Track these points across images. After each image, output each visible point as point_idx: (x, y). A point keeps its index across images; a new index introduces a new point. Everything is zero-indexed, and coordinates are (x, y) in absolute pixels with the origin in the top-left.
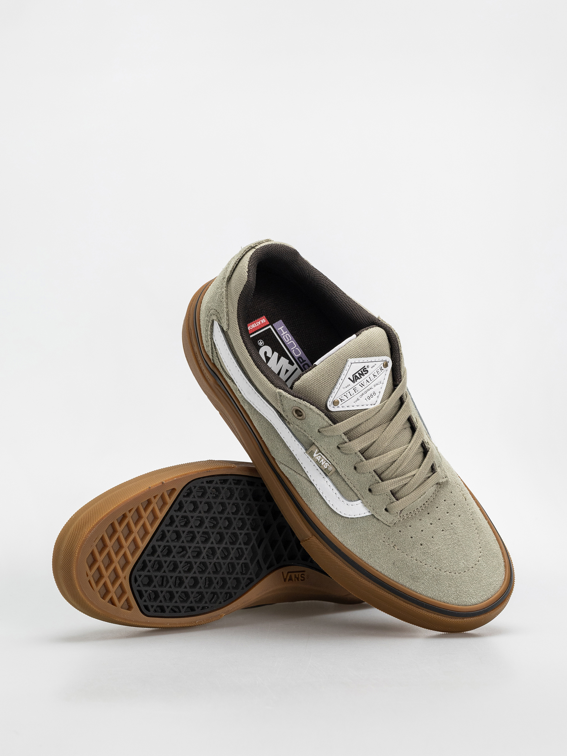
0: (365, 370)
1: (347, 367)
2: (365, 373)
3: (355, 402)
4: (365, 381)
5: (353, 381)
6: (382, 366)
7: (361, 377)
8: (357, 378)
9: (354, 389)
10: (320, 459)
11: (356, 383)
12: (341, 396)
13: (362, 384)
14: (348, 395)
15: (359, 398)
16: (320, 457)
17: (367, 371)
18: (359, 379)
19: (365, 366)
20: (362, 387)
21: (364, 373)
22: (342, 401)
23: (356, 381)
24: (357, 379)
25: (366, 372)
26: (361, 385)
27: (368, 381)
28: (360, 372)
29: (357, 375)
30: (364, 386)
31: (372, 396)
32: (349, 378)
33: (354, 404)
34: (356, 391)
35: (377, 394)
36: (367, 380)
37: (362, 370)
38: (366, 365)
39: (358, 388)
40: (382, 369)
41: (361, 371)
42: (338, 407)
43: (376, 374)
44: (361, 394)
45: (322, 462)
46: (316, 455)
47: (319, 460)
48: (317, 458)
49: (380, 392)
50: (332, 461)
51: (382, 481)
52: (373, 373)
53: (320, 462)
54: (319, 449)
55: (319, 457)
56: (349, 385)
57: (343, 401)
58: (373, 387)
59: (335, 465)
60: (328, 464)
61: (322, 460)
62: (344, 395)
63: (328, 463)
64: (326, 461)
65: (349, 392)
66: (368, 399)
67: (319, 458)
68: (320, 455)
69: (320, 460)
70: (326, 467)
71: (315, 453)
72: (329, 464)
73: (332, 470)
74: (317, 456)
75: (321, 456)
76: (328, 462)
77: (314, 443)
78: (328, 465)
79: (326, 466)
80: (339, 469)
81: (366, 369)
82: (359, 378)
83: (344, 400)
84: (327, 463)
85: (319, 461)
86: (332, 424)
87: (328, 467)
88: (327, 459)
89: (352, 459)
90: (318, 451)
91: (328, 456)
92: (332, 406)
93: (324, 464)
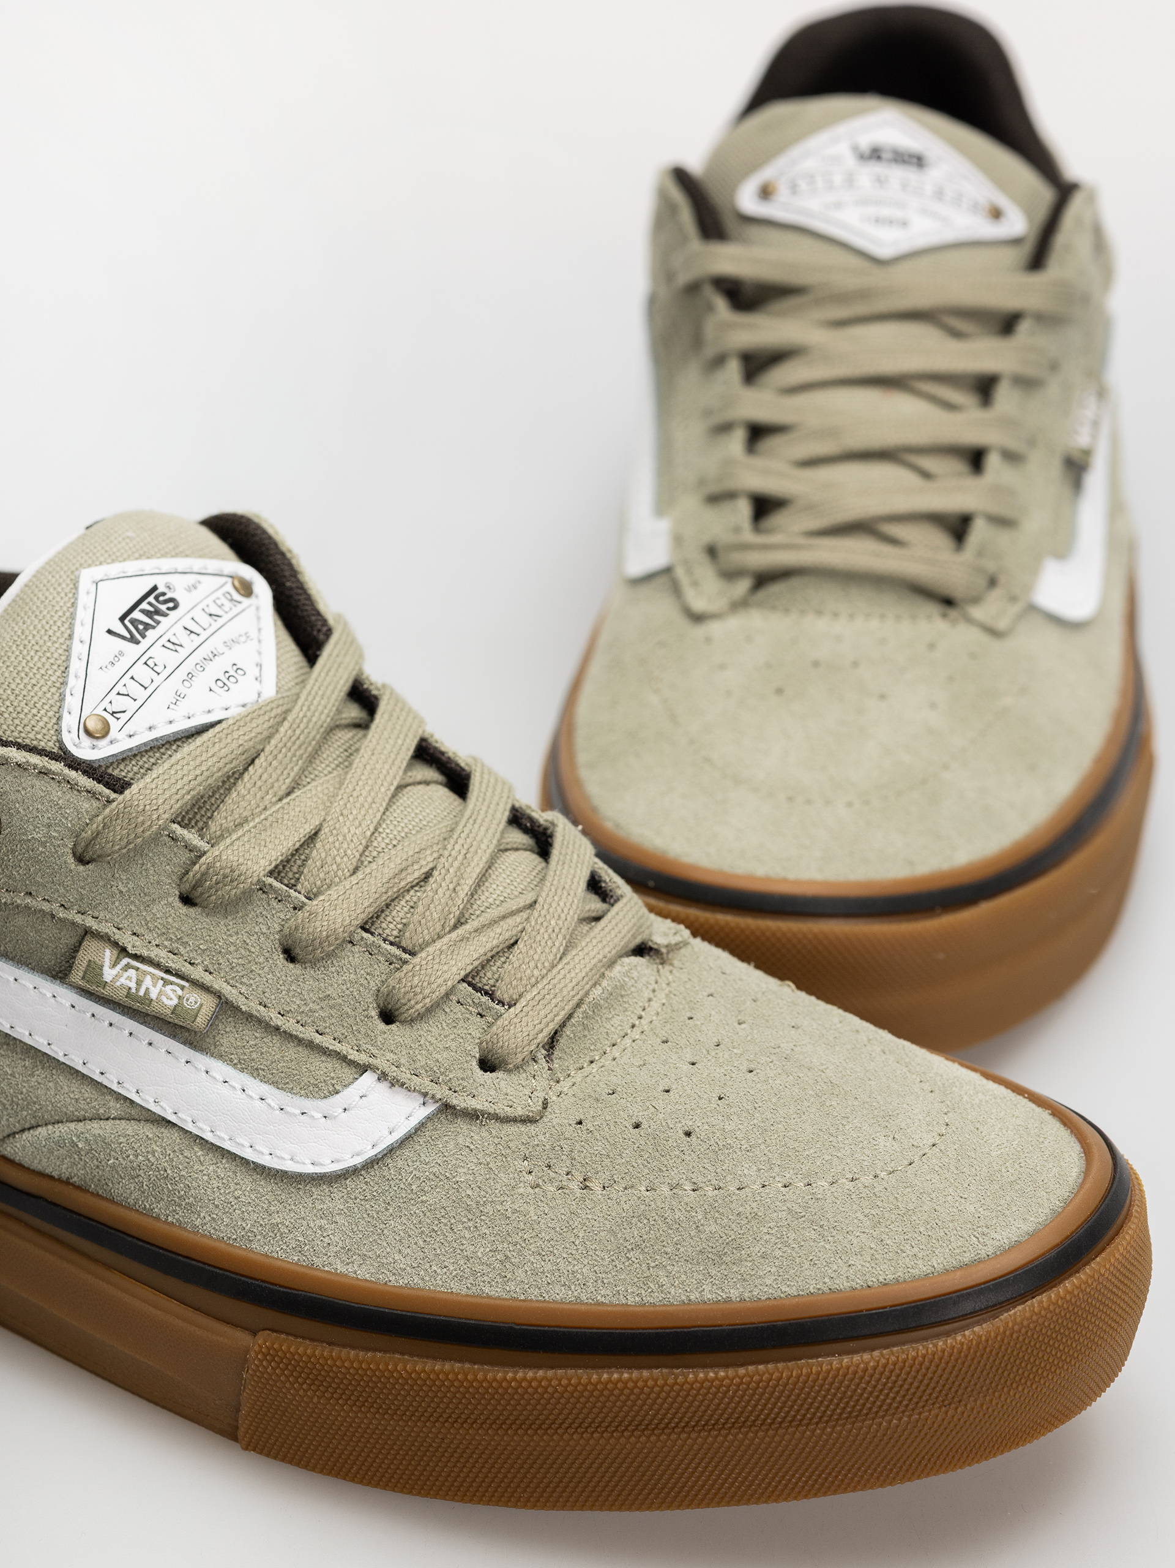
0: (161, 598)
1: (84, 599)
2: (169, 609)
3: (172, 706)
4: (178, 629)
5: (133, 640)
6: (229, 588)
7: (158, 623)
8: (141, 627)
9: (145, 663)
10: (134, 980)
11: (145, 643)
12: (108, 699)
13: (173, 644)
14: (134, 689)
15: (183, 690)
16: (132, 973)
17: (174, 600)
18: (154, 627)
19: (155, 588)
20: (176, 651)
21: (163, 607)
22: (118, 719)
23: (144, 637)
24: (145, 630)
25: (171, 605)
26: (169, 645)
27: (192, 632)
28: (144, 606)
29: (137, 615)
30: (181, 646)
31: (233, 679)
32: (110, 632)
33: (169, 715)
34: (155, 668)
35: (252, 671)
36: (185, 628)
37: (151, 599)
38: (159, 581)
39: (159, 654)
40: (233, 599)
41: (150, 604)
42: (111, 742)
43: (214, 610)
45: (147, 989)
46: (114, 972)
47: (133, 985)
48: (123, 980)
49: (259, 666)
50: (187, 969)
51: (412, 954)
52: (203, 605)
53: (142, 992)
54: (115, 944)
55: (126, 974)
56: (121, 653)
57: (124, 717)
58: (221, 648)
59: (207, 979)
60: (178, 989)
61: (148, 982)
62: (115, 691)
63: (178, 985)
64: (162, 979)
65: (132, 678)
66: (219, 691)
67: (129, 978)
68: (128, 967)
69: (139, 983)
70: (175, 1001)
71: (107, 962)
72: (182, 988)
73: (201, 1005)
74: (119, 977)
75: (137, 969)
76: (172, 983)
77: (87, 932)
78: (180, 992)
79: (173, 996)
80: (227, 990)
81: (164, 594)
82: (147, 627)
83: (124, 712)
84: (170, 987)
85: (137, 990)
86: (113, 795)
87: (180, 997)
88: (168, 971)
89: (260, 920)
90: (115, 952)
91: (161, 955)
92: (86, 741)
93: (160, 993)
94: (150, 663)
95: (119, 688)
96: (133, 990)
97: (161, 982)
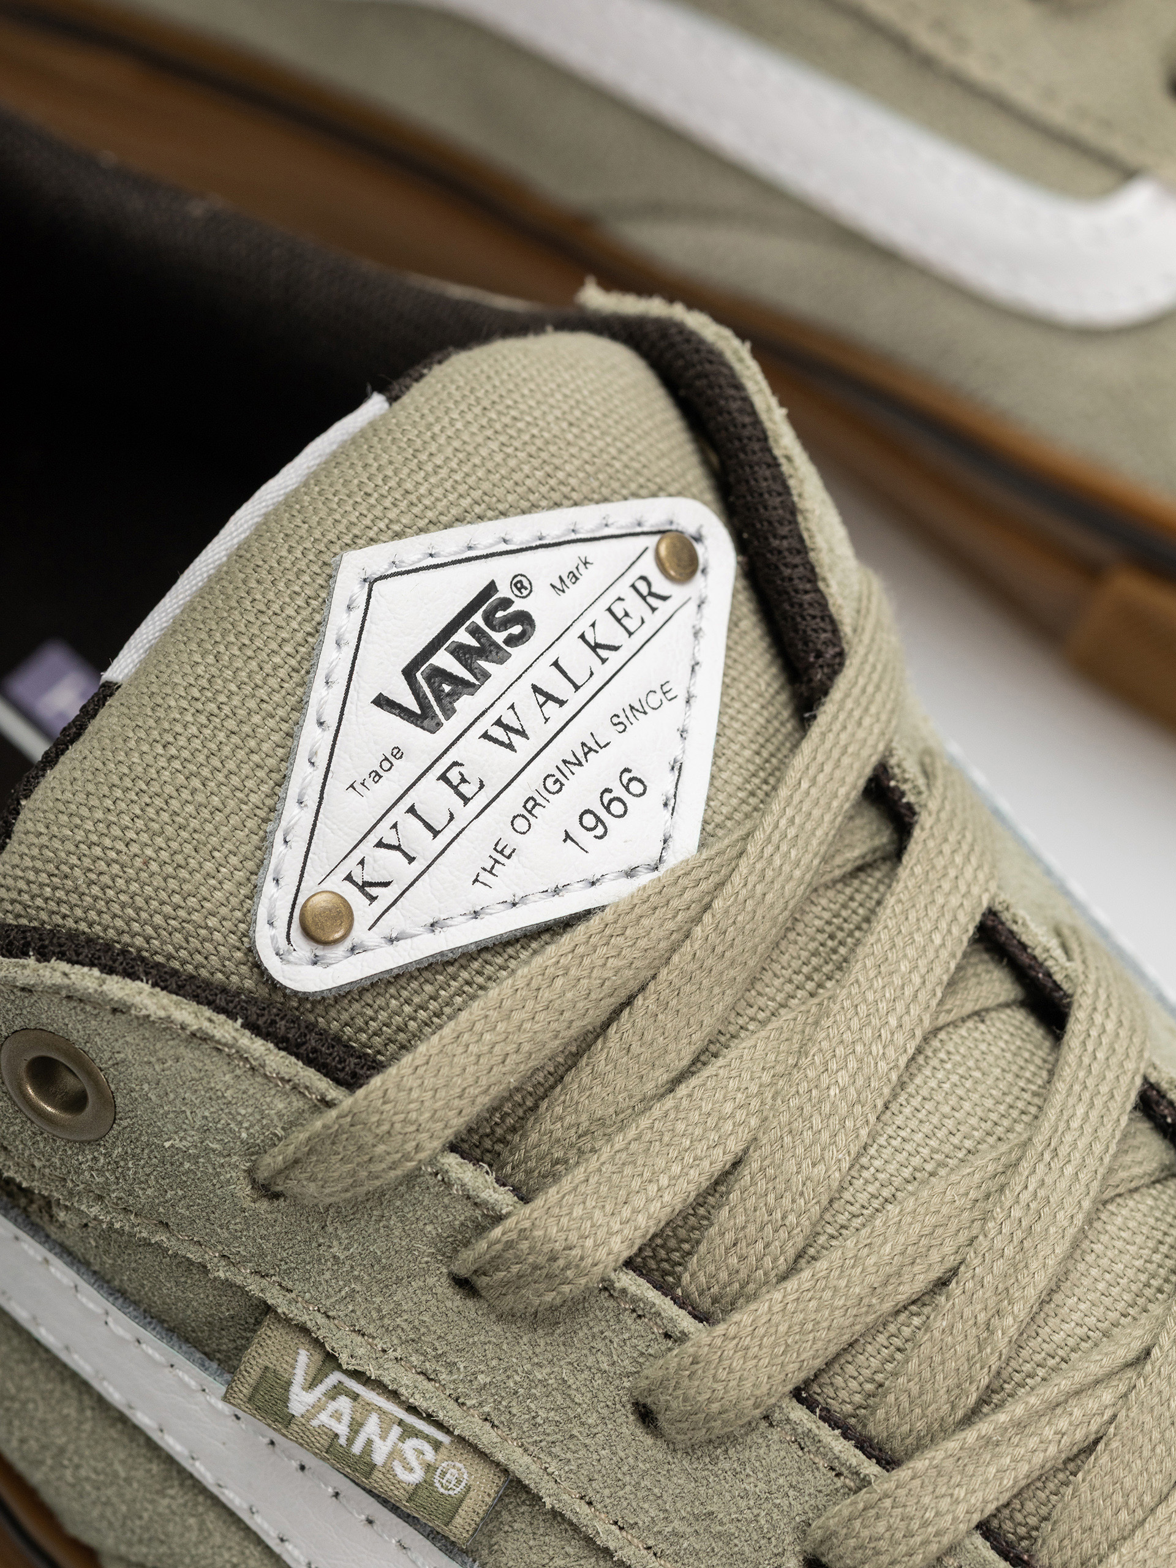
0: (500, 614)
1: (340, 622)
2: (512, 641)
3: (485, 877)
4: (522, 695)
5: (423, 718)
6: (648, 566)
7: (486, 676)
8: (446, 686)
9: (443, 777)
10: (346, 1419)
11: (451, 728)
12: (357, 856)
13: (507, 728)
14: (413, 833)
15: (511, 839)
16: (343, 1403)
17: (524, 618)
18: (471, 688)
19: (491, 588)
20: (510, 746)
21: (499, 637)
22: (372, 899)
23: (449, 712)
24: (454, 695)
25: (516, 630)
26: (499, 733)
27: (549, 697)
28: (462, 636)
29: (443, 660)
30: (522, 733)
31: (617, 808)
32: (382, 702)
33: (479, 896)
34: (463, 788)
35: (661, 783)
36: (536, 689)
37: (478, 618)
38: (501, 572)
40: (651, 594)
41: (475, 631)
42: (353, 950)
43: (608, 632)
44: (513, 800)
45: (369, 1442)
46: (309, 1398)
47: (342, 1429)
48: (324, 1418)
49: (677, 767)
50: (449, 1413)
51: (889, 1463)
52: (583, 626)
53: (357, 1448)
54: (318, 1344)
55: (332, 1406)
56: (398, 753)
57: (386, 895)
58: (607, 733)
59: (487, 1437)
60: (427, 1448)
61: (372, 1426)
62: (373, 839)
63: (427, 1438)
64: (401, 1423)
65: (412, 810)
66: (585, 838)
67: (337, 1416)
68: (338, 1390)
69: (356, 1427)
70: (417, 1476)
71: (299, 1377)
72: (437, 1445)
73: (468, 1488)
74: (318, 1408)
75: (355, 1397)
76: (417, 1434)
77: (268, 1309)
78: (430, 1455)
79: (414, 1463)
80: (522, 1464)
81: (506, 603)
82: (462, 686)
83: (386, 884)
84: (413, 1443)
85: (351, 1441)
86: (333, 1092)
87: (429, 1468)
88: (412, 1410)
89: (599, 1344)
90: (318, 1357)
91: (406, 1381)
92: (303, 948)
93: (391, 1456)
94: (454, 776)
95: (384, 831)
96: (342, 1441)
97: (396, 1431)
